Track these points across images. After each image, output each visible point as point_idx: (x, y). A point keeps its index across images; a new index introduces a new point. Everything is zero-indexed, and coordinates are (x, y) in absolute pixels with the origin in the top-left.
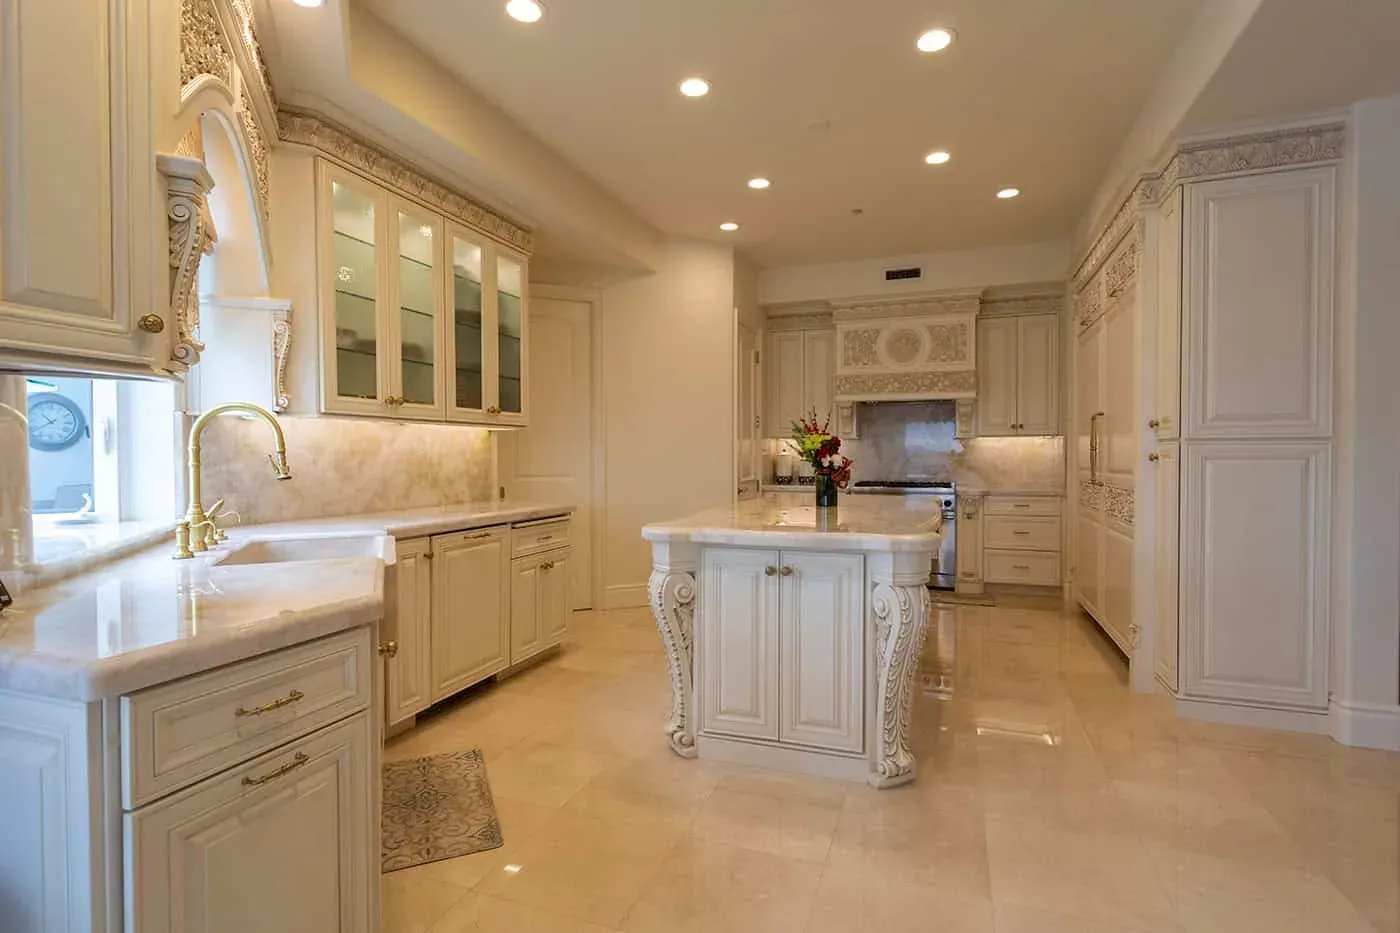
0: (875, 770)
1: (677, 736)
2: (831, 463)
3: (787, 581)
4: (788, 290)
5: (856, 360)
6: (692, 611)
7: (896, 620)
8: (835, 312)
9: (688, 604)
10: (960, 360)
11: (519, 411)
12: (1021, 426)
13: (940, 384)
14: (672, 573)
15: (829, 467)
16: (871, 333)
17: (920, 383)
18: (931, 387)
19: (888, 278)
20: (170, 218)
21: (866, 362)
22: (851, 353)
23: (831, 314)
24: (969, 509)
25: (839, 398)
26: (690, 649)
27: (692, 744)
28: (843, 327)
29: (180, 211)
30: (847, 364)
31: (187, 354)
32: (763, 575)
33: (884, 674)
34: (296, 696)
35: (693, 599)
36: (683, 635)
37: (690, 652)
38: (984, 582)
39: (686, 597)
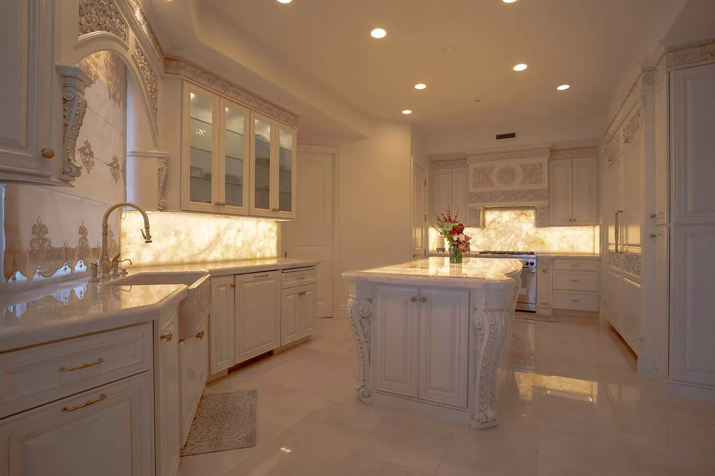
0: (473, 418)
1: (361, 390)
2: (458, 239)
3: (423, 305)
5: (480, 184)
6: (370, 321)
7: (486, 331)
8: (468, 158)
9: (367, 317)
10: (539, 183)
11: (291, 211)
12: (575, 220)
13: (527, 197)
14: (358, 299)
15: (457, 241)
16: (488, 168)
17: (516, 196)
18: (523, 198)
19: (497, 139)
20: (64, 99)
21: (485, 184)
22: (477, 180)
23: (466, 159)
24: (544, 267)
25: (471, 205)
26: (368, 342)
27: (370, 396)
28: (472, 166)
29: (69, 94)
30: (475, 186)
31: (71, 171)
32: (410, 301)
33: (480, 361)
34: (101, 361)
35: (370, 314)
36: (364, 335)
37: (369, 345)
38: (553, 309)
39: (367, 313)
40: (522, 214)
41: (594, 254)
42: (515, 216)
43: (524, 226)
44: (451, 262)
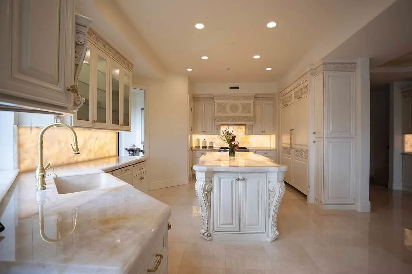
3: (243, 182)
4: (203, 90)
5: (221, 112)
8: (214, 97)
9: (210, 191)
10: (249, 113)
11: (129, 126)
12: (264, 132)
14: (206, 181)
16: (225, 104)
17: (239, 119)
18: (242, 120)
19: (230, 89)
22: (219, 109)
23: (213, 98)
25: (216, 123)
26: (210, 205)
28: (216, 102)
30: (218, 113)
32: (235, 180)
34: (161, 257)
35: (211, 189)
40: (239, 128)
41: (271, 148)
42: (236, 129)
43: (240, 135)
44: (230, 156)
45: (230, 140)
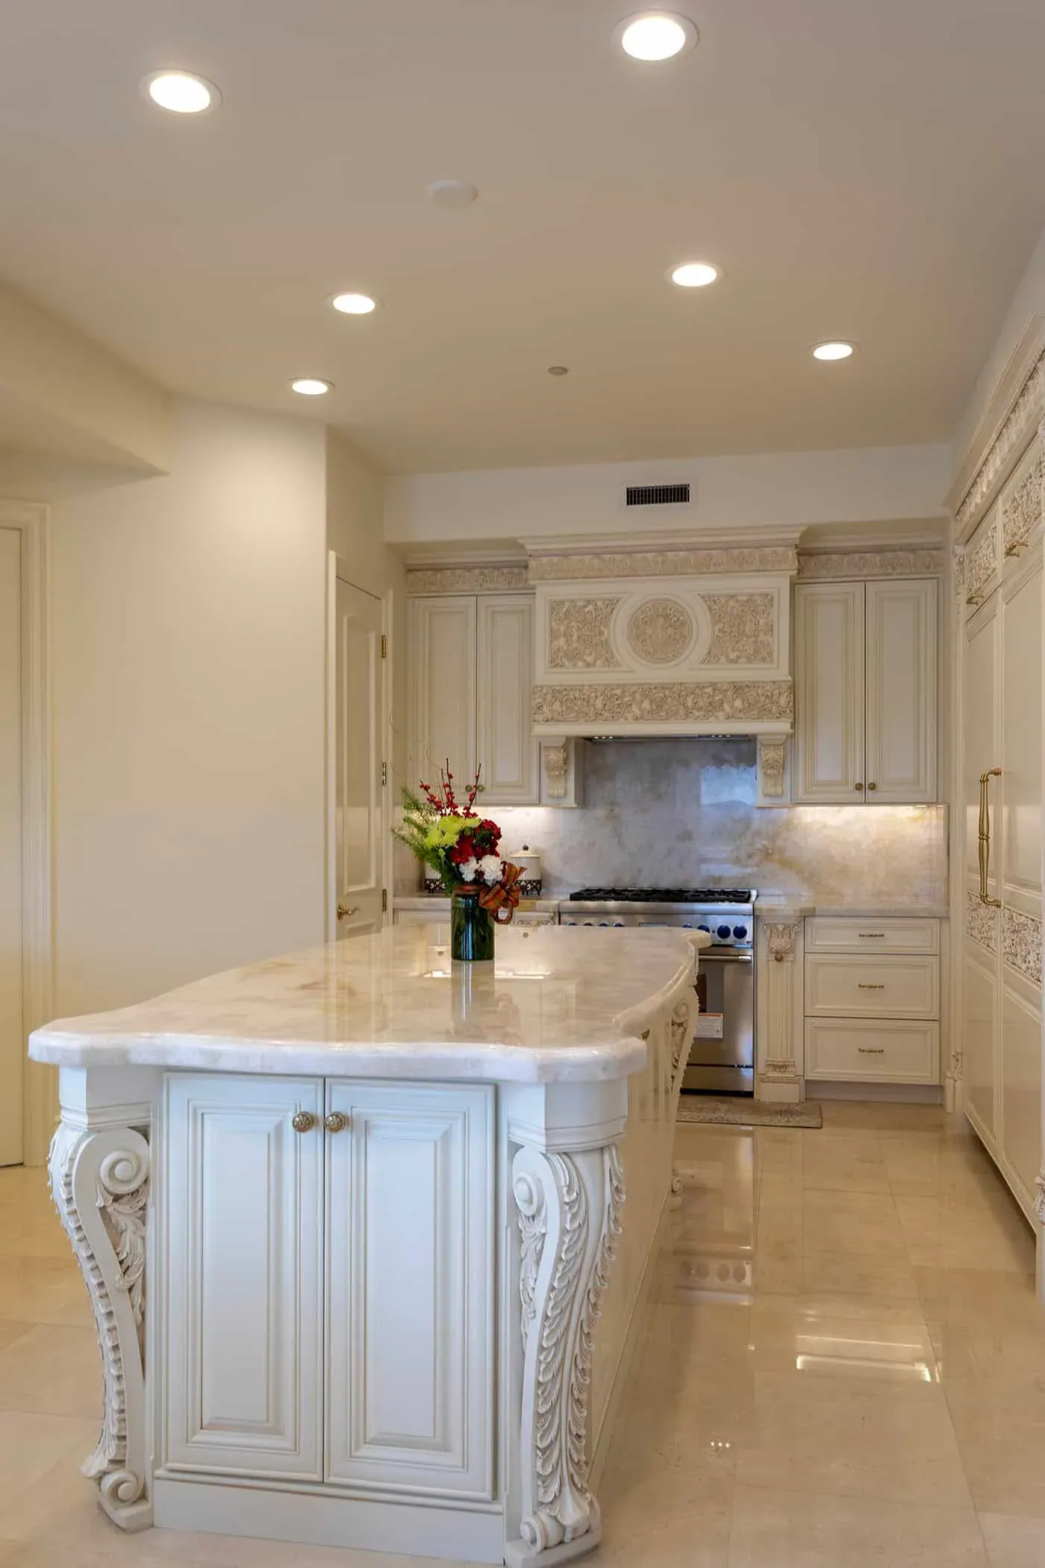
0: (514, 1535)
1: (109, 1481)
2: (479, 874)
3: (340, 1142)
5: (574, 656)
6: (143, 1208)
7: (553, 1224)
8: (532, 563)
9: (134, 1194)
10: (764, 659)
12: (873, 787)
13: (726, 707)
14: (92, 1129)
15: (475, 882)
16: (600, 604)
17: (690, 702)
18: (712, 709)
19: (630, 502)
21: (589, 659)
22: (562, 641)
24: (779, 943)
25: (540, 729)
26: (137, 1290)
27: (143, 1497)
28: (547, 592)
30: (554, 663)
32: (289, 1129)
33: (533, 1329)
35: (146, 1181)
36: (121, 1262)
37: (138, 1300)
38: (807, 1081)
39: (129, 1181)
45: (442, 853)
